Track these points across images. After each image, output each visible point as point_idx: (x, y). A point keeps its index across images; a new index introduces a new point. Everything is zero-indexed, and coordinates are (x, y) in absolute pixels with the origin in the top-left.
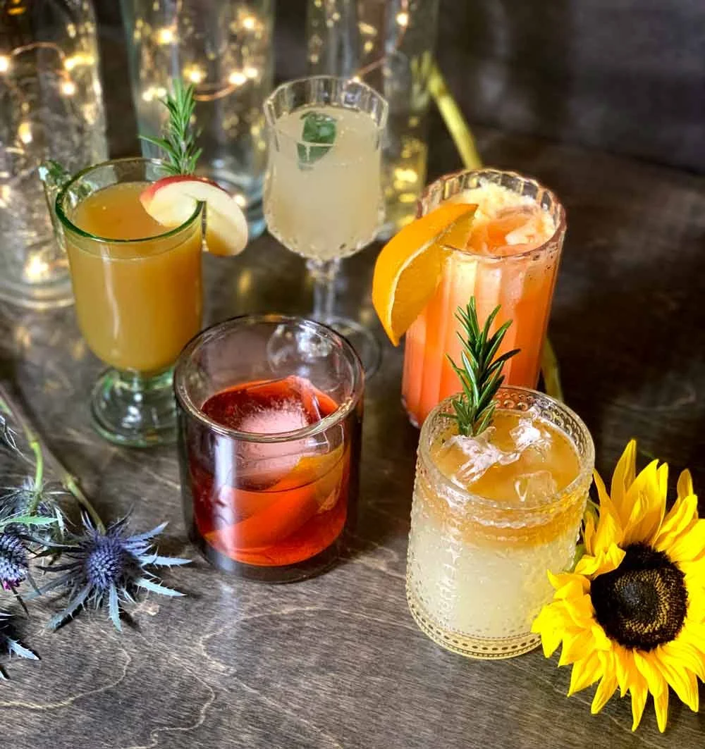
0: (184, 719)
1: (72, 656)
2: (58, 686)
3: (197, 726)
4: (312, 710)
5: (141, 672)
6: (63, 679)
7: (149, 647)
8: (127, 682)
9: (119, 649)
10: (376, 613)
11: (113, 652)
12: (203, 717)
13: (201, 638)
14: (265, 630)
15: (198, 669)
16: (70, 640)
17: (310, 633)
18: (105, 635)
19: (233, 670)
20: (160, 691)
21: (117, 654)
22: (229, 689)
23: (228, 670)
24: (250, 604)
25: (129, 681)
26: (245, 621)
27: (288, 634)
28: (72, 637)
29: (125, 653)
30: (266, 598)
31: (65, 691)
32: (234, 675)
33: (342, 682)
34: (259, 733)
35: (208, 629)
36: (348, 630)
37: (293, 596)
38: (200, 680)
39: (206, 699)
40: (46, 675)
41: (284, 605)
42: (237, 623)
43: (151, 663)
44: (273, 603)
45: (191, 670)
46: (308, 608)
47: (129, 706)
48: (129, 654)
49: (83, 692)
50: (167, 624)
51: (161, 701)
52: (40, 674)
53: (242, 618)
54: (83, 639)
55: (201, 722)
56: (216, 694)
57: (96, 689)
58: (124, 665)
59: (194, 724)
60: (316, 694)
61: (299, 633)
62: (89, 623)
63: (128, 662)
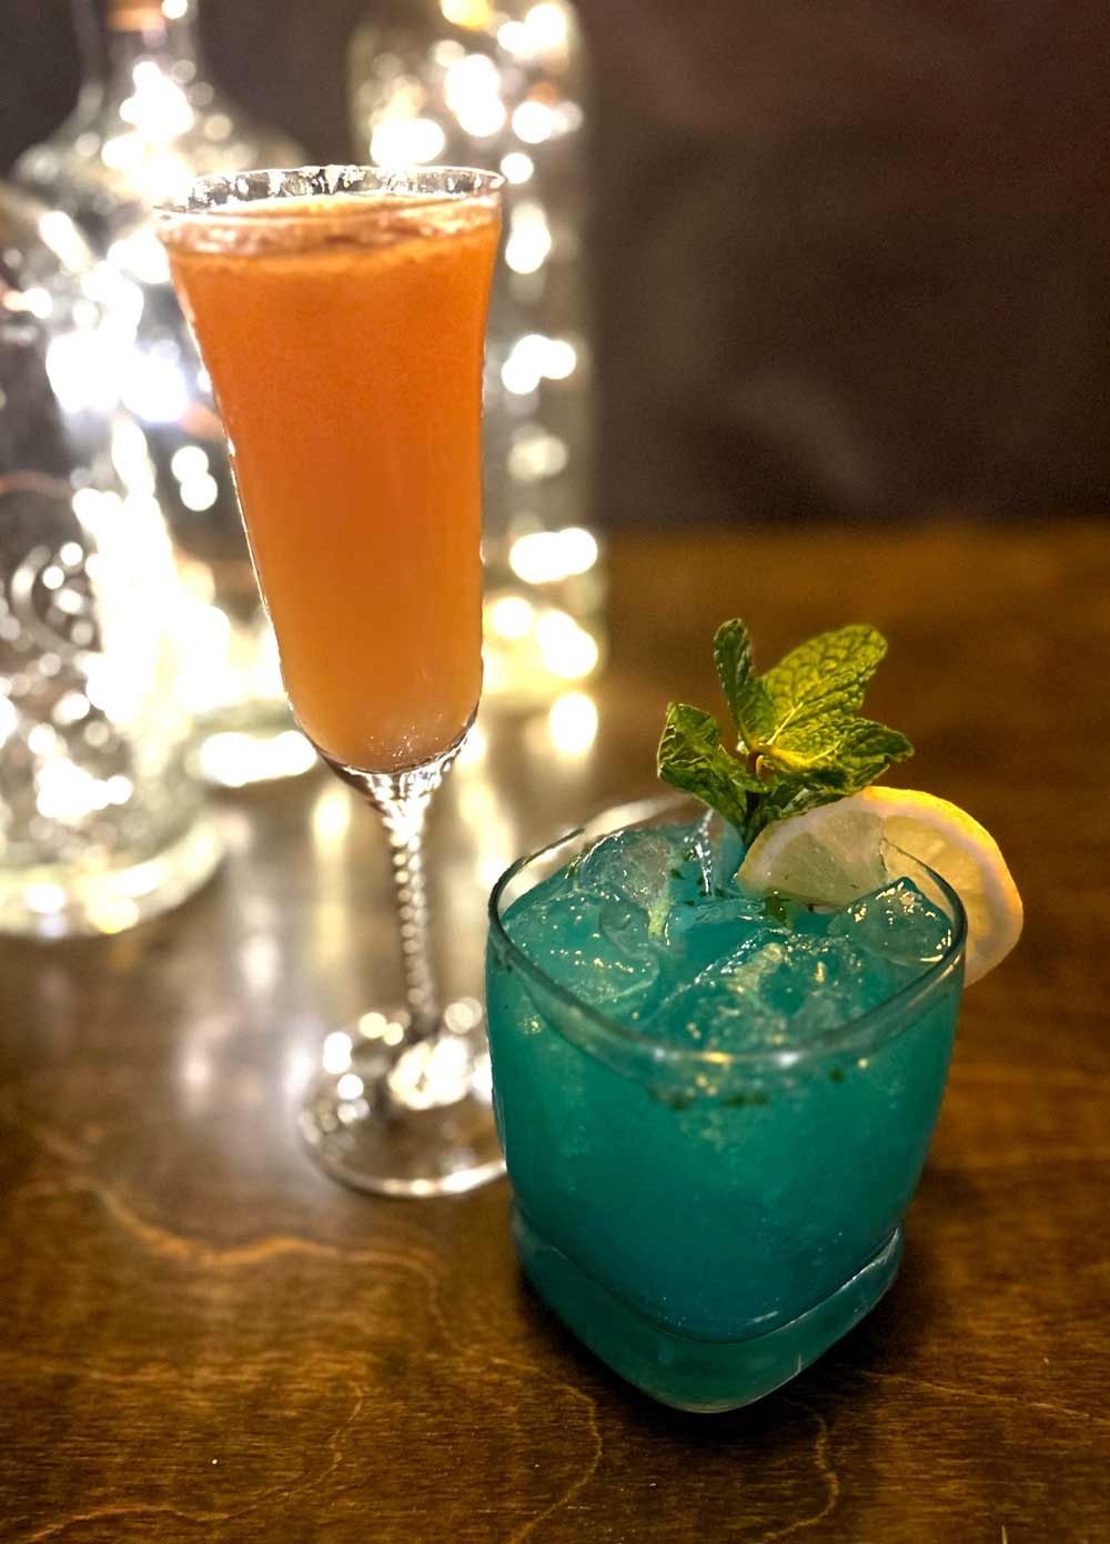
0: (794, 1499)
3: (832, 1503)
4: (1037, 1376)
6: (466, 1503)
9: (556, 1387)
11: (545, 1399)
12: (832, 1476)
16: (435, 1405)
18: (507, 1367)
21: (557, 1402)
28: (438, 1396)
29: (573, 1390)
31: (487, 1529)
34: (975, 1469)
47: (656, 1512)
48: (583, 1392)
49: (530, 1518)
52: (406, 1508)
54: (464, 1391)
55: (835, 1489)
57: (554, 1500)
58: (586, 1419)
59: (824, 1502)
60: (1017, 1339)
62: (457, 1353)
63: (591, 1409)
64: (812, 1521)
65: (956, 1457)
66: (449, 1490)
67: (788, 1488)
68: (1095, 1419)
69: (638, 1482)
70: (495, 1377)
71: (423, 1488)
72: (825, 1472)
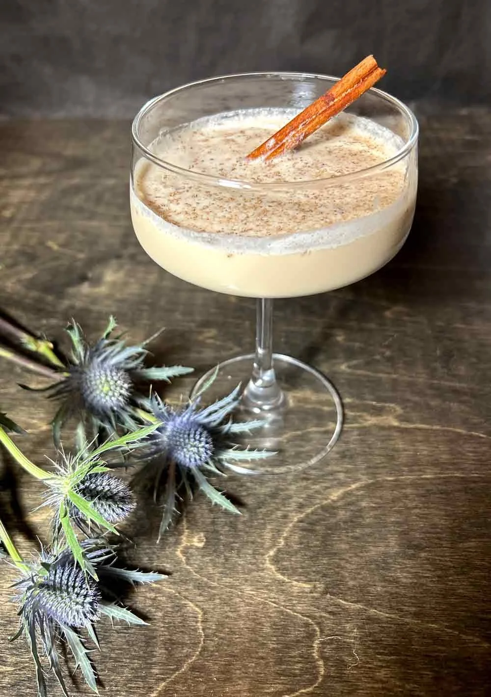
0: (300, 675)
1: (133, 630)
2: (130, 681)
3: (320, 679)
5: (221, 624)
6: (132, 669)
7: (215, 588)
8: (211, 645)
9: (183, 602)
10: (420, 471)
11: (177, 609)
12: (321, 663)
13: (266, 557)
14: (325, 525)
15: (282, 598)
17: (372, 513)
18: (159, 589)
19: (321, 587)
20: (254, 644)
21: (183, 611)
22: (330, 613)
23: (315, 587)
24: (295, 499)
25: (213, 644)
26: (301, 521)
27: (352, 522)
29: (191, 604)
30: (306, 488)
31: (141, 684)
32: (325, 592)
33: (440, 560)
34: (395, 662)
35: (268, 544)
36: (406, 496)
37: (331, 477)
38: (291, 612)
39: (311, 636)
40: (109, 670)
41: (329, 490)
42: (294, 526)
43: (227, 609)
44: (317, 492)
45: (274, 602)
46: (353, 486)
47: (229, 680)
48: (197, 606)
49: (163, 680)
50: (222, 553)
51: (262, 658)
53: (296, 519)
55: (322, 671)
56: (318, 624)
57: (177, 669)
58: (197, 622)
59: (316, 678)
61: (361, 517)
63: (200, 616)
64: (310, 689)
65: (386, 655)
66: (124, 660)
67: (298, 669)
68: (461, 635)
69: (221, 661)
70: (153, 595)
71: (111, 658)
72: (318, 660)
